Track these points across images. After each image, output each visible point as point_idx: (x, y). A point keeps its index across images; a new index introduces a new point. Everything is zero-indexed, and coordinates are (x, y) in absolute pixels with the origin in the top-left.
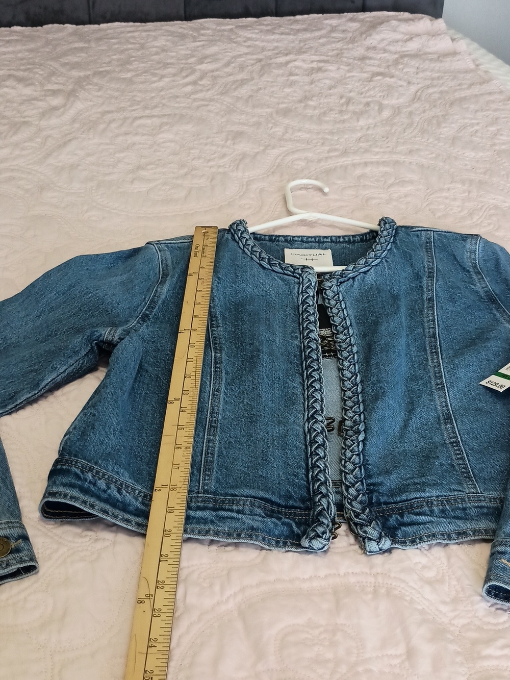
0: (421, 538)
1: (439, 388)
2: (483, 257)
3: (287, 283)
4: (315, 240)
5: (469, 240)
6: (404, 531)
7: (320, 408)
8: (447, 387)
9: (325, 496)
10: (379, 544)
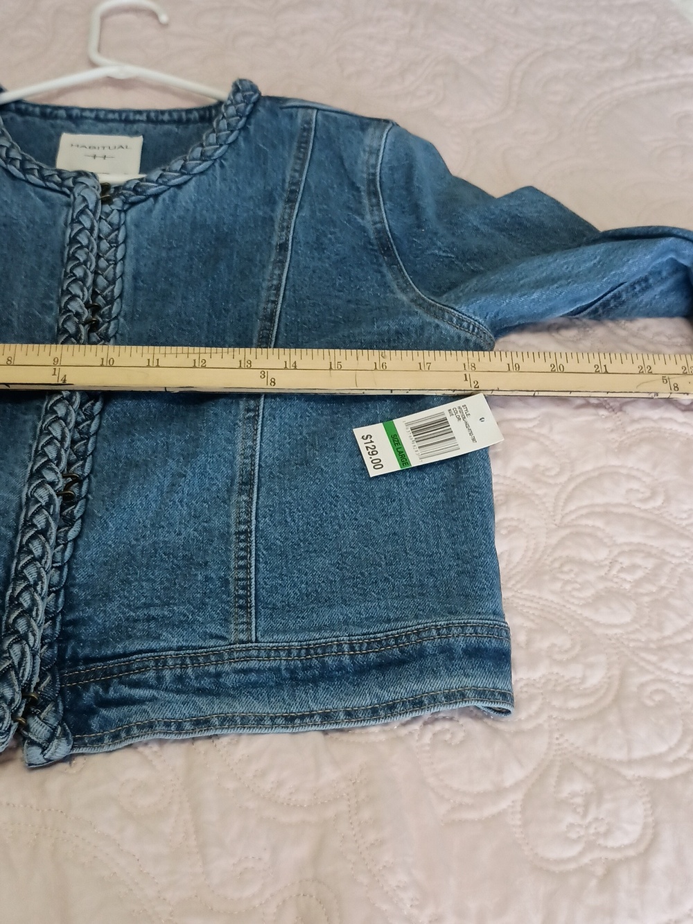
0: (128, 731)
1: (248, 418)
2: (390, 161)
3: (51, 205)
4: (120, 116)
5: (371, 130)
6: (103, 717)
7: (54, 455)
8: (263, 418)
9: (22, 638)
10: (46, 752)
